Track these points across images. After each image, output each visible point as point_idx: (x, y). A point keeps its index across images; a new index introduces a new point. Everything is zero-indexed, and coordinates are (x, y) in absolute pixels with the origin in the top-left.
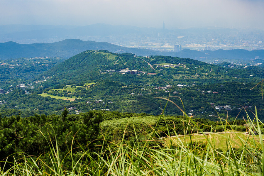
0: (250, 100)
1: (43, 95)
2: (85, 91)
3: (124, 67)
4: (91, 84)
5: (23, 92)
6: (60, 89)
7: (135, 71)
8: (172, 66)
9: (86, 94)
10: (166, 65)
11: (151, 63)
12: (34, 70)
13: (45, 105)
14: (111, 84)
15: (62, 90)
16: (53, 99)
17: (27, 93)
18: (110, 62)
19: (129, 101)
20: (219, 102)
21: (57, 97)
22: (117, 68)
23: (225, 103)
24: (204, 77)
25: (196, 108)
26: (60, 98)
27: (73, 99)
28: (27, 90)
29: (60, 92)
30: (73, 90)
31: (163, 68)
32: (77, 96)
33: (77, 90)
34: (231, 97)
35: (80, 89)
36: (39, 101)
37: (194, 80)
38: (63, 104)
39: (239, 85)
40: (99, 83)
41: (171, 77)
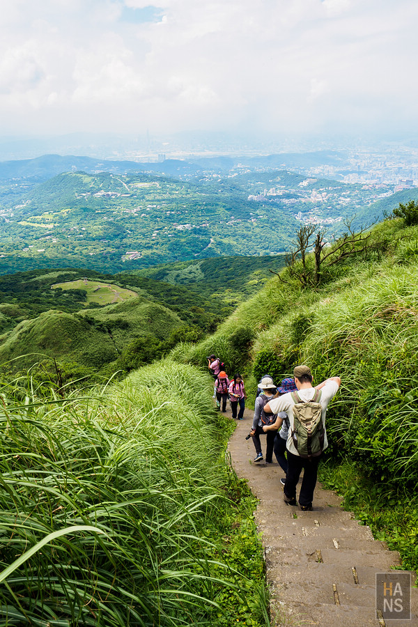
0: (208, 218)
1: (23, 223)
2: (61, 218)
3: (99, 190)
4: (67, 210)
5: (4, 221)
6: (38, 217)
7: (110, 193)
8: (146, 185)
9: (63, 220)
10: (140, 185)
11: (127, 183)
12: (12, 193)
13: (25, 234)
14: (85, 209)
15: (41, 217)
16: (33, 227)
17: (7, 221)
18: (86, 184)
19: (100, 227)
20: (181, 222)
21: (36, 225)
22: (93, 191)
23: (187, 222)
24: (174, 196)
25: (160, 229)
26: (39, 225)
27: (51, 226)
28: (7, 218)
29: (39, 220)
30: (51, 217)
31: (137, 188)
32: (55, 223)
33: (54, 217)
34: (192, 216)
35: (57, 215)
36: (20, 230)
37: (164, 200)
38: (42, 231)
39: (199, 205)
40: (74, 210)
41: (143, 198)
